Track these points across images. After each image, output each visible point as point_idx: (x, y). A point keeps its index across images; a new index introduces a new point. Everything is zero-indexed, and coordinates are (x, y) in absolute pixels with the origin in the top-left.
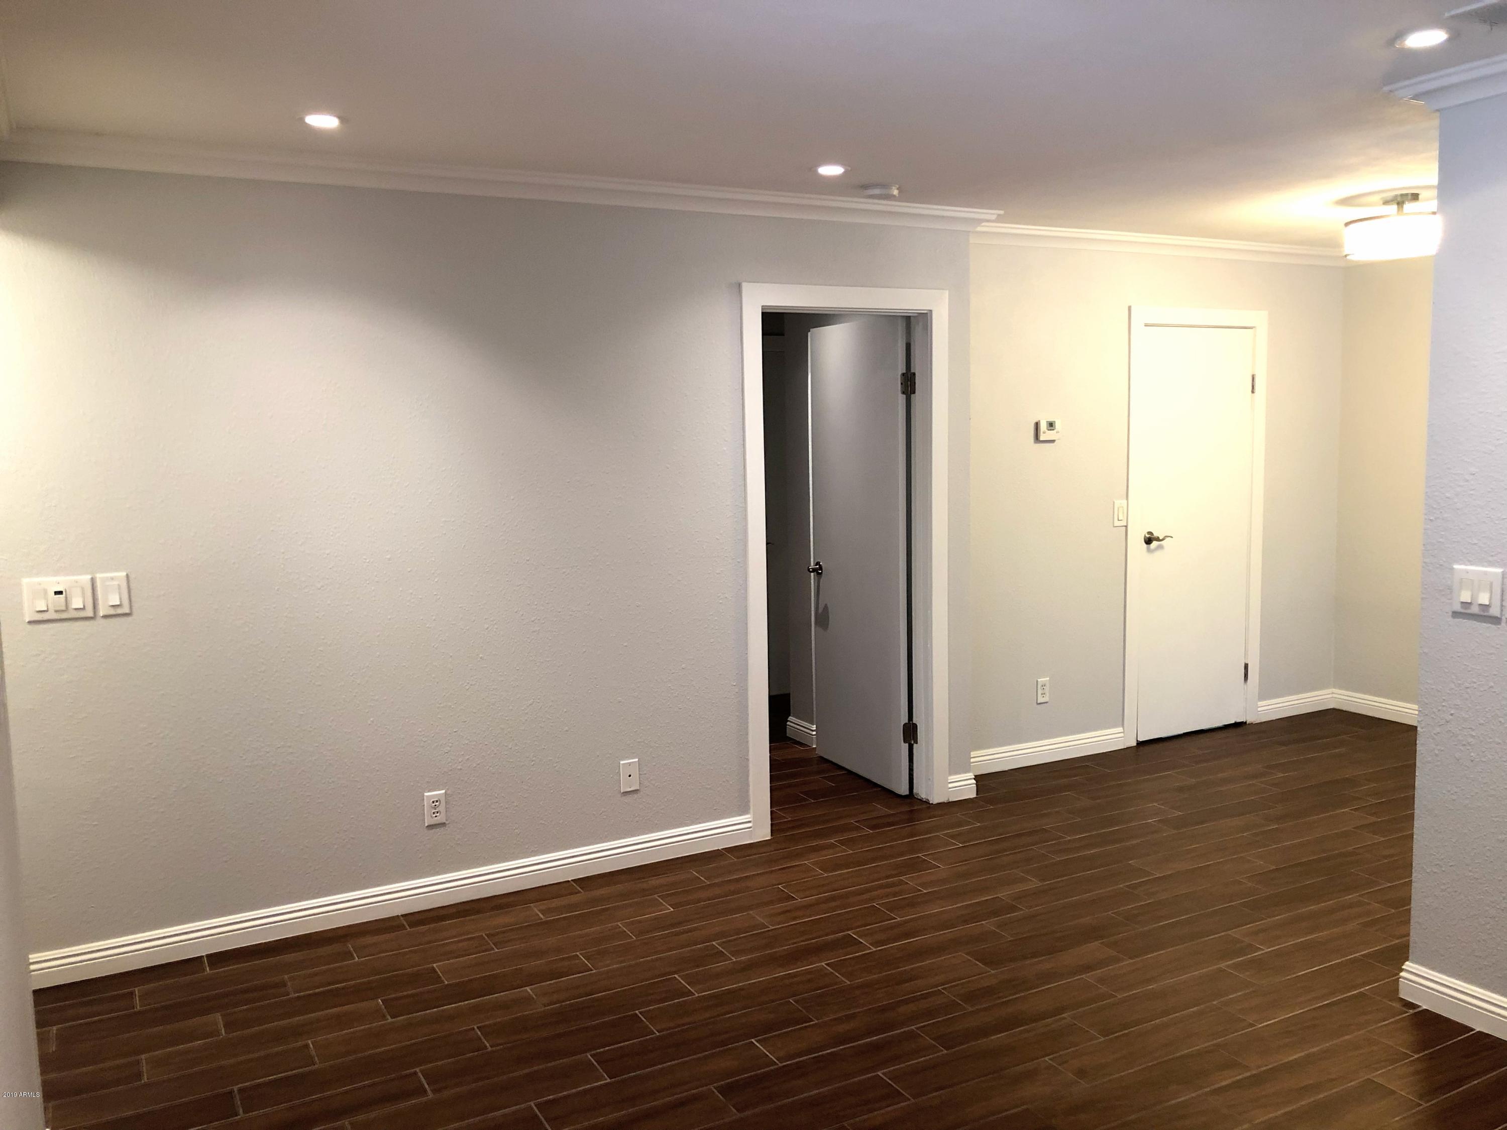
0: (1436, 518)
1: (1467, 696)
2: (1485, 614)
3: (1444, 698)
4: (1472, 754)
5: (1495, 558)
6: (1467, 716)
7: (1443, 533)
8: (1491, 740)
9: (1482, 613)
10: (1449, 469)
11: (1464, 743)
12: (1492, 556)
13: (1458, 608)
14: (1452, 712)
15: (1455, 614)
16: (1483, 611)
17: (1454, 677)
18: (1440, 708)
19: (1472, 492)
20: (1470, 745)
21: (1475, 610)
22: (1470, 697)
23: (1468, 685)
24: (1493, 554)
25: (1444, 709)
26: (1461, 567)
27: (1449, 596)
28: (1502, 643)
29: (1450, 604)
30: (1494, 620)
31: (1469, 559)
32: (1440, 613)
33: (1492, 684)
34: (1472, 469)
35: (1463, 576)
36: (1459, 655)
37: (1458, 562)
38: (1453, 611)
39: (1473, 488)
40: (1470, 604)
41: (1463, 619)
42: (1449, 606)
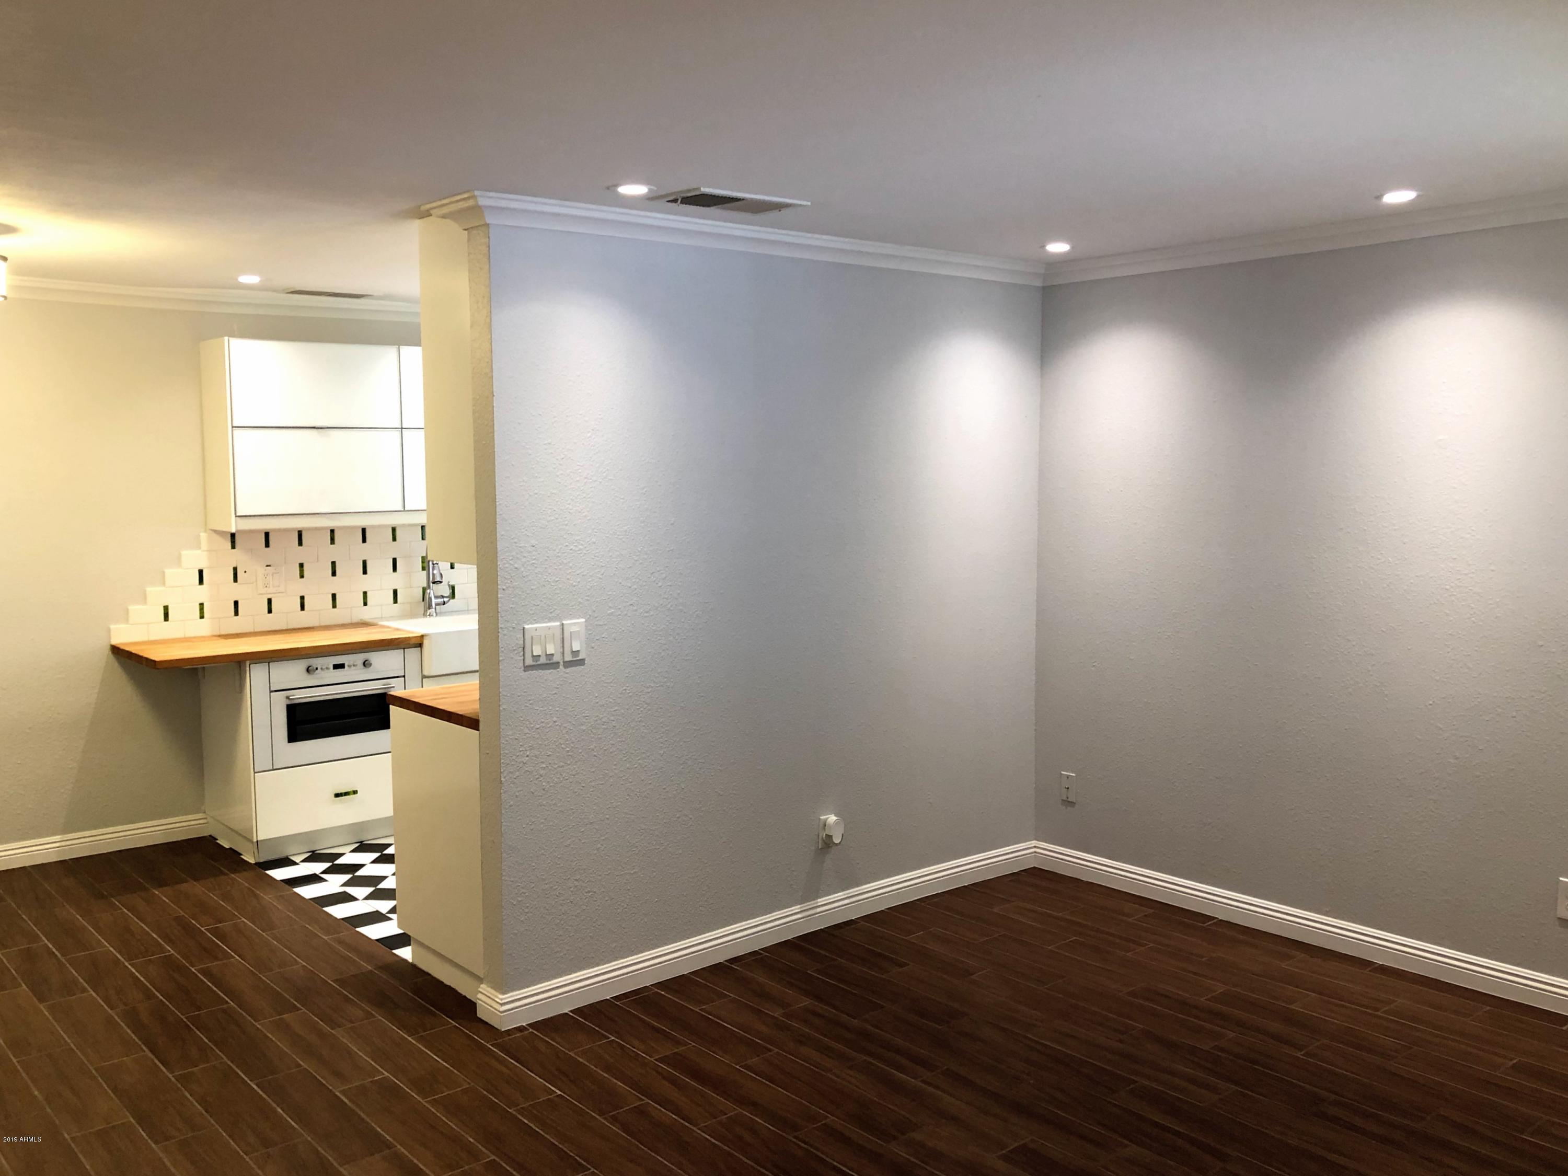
0: (507, 588)
1: (538, 736)
2: (551, 661)
3: (521, 744)
4: (544, 784)
5: (553, 614)
6: (539, 753)
7: (514, 599)
8: (556, 766)
9: (548, 662)
10: (516, 543)
11: (537, 776)
12: (551, 613)
13: (529, 661)
14: (528, 754)
15: (527, 668)
16: (550, 660)
17: (527, 723)
18: (518, 754)
19: (533, 562)
20: (542, 776)
21: (543, 660)
22: (540, 736)
23: (538, 726)
24: (551, 611)
25: (521, 753)
26: (530, 626)
27: (522, 653)
28: (561, 683)
29: (524, 660)
30: (555, 665)
31: (535, 618)
32: (515, 670)
33: (555, 719)
34: (533, 542)
35: (534, 634)
36: (531, 702)
37: (528, 622)
38: (526, 664)
39: (534, 558)
40: (539, 656)
41: (532, 670)
42: (522, 661)
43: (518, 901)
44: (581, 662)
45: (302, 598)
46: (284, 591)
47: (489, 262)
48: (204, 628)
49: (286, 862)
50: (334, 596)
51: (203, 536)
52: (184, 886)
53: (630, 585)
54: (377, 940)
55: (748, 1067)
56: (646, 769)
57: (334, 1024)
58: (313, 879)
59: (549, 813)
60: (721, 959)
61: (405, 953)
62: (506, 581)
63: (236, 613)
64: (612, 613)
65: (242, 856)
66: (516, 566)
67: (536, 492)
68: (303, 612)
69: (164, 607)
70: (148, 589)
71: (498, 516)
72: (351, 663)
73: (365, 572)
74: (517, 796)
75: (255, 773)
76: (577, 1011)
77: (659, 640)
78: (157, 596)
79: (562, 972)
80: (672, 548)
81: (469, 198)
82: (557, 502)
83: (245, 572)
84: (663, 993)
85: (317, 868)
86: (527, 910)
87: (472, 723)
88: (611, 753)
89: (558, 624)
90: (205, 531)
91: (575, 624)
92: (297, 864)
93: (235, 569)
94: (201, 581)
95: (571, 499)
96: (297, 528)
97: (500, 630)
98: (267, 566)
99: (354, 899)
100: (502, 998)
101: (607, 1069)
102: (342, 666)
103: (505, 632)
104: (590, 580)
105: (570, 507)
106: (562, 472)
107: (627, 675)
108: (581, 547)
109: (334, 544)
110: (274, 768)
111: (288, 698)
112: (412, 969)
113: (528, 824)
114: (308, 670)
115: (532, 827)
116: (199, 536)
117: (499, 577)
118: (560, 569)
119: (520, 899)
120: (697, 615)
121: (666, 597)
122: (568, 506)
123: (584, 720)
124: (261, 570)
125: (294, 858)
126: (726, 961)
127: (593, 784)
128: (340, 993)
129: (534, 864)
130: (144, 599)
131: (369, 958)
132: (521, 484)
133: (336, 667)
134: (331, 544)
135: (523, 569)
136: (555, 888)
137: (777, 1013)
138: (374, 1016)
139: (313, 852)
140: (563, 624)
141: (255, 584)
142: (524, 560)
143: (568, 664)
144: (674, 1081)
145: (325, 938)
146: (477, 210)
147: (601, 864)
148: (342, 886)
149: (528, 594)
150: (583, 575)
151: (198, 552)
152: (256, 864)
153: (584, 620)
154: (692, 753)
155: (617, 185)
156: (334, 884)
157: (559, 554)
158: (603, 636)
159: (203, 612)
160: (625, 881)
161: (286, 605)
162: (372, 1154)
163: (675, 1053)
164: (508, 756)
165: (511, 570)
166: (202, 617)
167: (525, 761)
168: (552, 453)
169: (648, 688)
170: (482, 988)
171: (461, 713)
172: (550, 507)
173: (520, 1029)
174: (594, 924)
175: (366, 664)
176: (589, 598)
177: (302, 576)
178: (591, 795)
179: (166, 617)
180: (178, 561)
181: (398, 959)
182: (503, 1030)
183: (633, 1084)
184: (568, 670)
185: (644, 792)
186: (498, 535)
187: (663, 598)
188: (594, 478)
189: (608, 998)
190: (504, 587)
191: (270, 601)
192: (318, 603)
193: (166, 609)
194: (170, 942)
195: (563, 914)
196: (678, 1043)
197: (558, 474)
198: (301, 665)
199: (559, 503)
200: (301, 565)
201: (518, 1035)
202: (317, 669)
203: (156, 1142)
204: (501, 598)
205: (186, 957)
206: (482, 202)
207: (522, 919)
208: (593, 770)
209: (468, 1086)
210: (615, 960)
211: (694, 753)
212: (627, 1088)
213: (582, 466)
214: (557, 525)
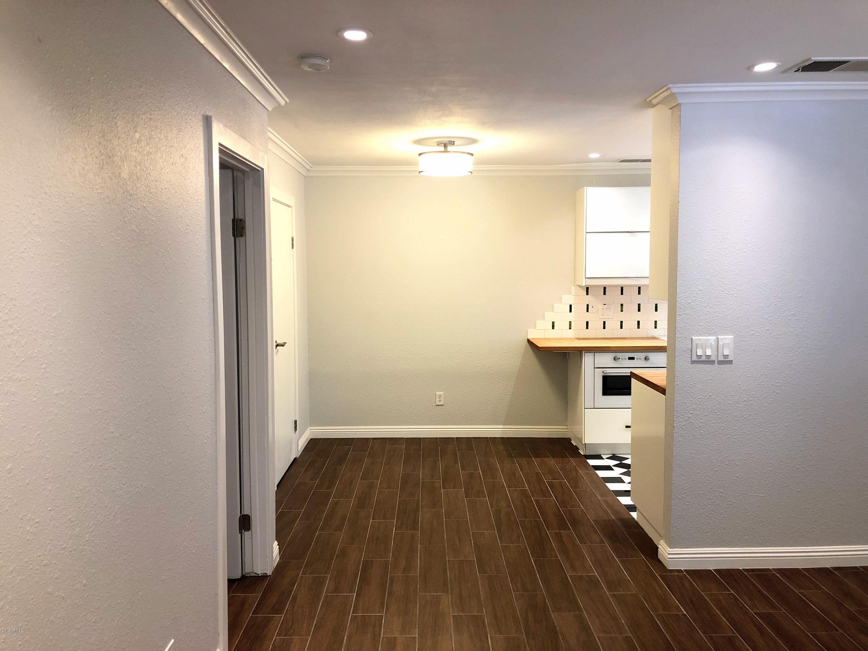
0: (682, 314)
1: (699, 403)
3: (687, 406)
4: (702, 431)
5: (712, 332)
6: (699, 413)
7: (686, 321)
8: (711, 422)
9: (707, 360)
10: (689, 288)
11: (698, 427)
13: (695, 358)
14: (692, 412)
15: (693, 362)
16: (708, 358)
17: (692, 394)
18: (685, 412)
19: (700, 300)
20: (701, 427)
21: (704, 358)
22: (700, 403)
23: (699, 397)
24: (710, 330)
25: (688, 411)
26: (696, 337)
27: (690, 353)
28: (716, 373)
29: (691, 357)
30: (712, 362)
31: (700, 333)
32: (685, 362)
33: (711, 394)
34: (700, 288)
35: (698, 342)
36: (695, 382)
37: (695, 335)
38: (692, 360)
39: (701, 297)
40: (701, 356)
41: (697, 364)
42: (690, 358)
43: (682, 497)
44: (730, 362)
45: (622, 322)
46: (612, 318)
47: (680, 126)
48: (571, 334)
49: (599, 457)
50: (639, 322)
51: (573, 288)
52: (547, 460)
53: (767, 317)
54: (624, 505)
55: (815, 636)
56: (774, 433)
57: (583, 541)
58: (608, 468)
59: (704, 449)
60: (828, 565)
61: (634, 515)
62: (681, 310)
63: (587, 328)
64: (753, 334)
65: (579, 451)
66: (689, 301)
67: (704, 258)
68: (621, 329)
69: (552, 322)
70: (546, 313)
71: (678, 272)
72: (638, 357)
73: (656, 310)
74: (684, 436)
75: (585, 408)
76: (717, 571)
77: (787, 353)
78: (550, 317)
79: (710, 545)
80: (800, 296)
81: (667, 89)
82: (718, 264)
83: (593, 307)
84: (778, 575)
85: (612, 463)
86: (687, 503)
87: (662, 390)
88: (749, 420)
89: (715, 338)
90: (574, 286)
91: (727, 339)
92: (603, 459)
93: (588, 305)
94: (571, 311)
95: (727, 263)
96: (620, 285)
97: (676, 338)
98: (604, 304)
99: (623, 482)
100: (669, 549)
101: (721, 609)
102: (633, 358)
103: (680, 340)
104: (738, 313)
105: (727, 268)
106: (722, 247)
107: (762, 373)
108: (733, 292)
109: (640, 294)
110: (595, 407)
111: (603, 372)
112: (635, 524)
113: (690, 453)
114: (614, 359)
115: (693, 456)
116: (571, 288)
117: (677, 307)
118: (718, 305)
119: (683, 496)
120: (818, 340)
121: (794, 326)
122: (725, 267)
123: (731, 398)
124: (601, 306)
125: (603, 456)
126: (831, 567)
127: (735, 437)
128: (593, 527)
129: (693, 478)
130: (543, 318)
131: (616, 512)
132: (694, 254)
133: (630, 358)
134: (639, 294)
135: (693, 304)
136: (706, 494)
137: (853, 609)
138: (605, 543)
139: (614, 454)
140: (718, 338)
141: (597, 313)
142: (694, 298)
143: (720, 363)
144: (760, 629)
145: (599, 498)
146: (673, 95)
147: (739, 486)
148: (621, 474)
149: (695, 318)
150: (734, 310)
151: (571, 296)
152: (584, 455)
153: (733, 337)
154: (810, 429)
155: (753, 66)
156: (617, 472)
157: (718, 296)
158: (746, 347)
159: (571, 326)
160: (756, 500)
161: (613, 325)
162: (570, 611)
163: (769, 613)
164: (678, 412)
165: (685, 303)
166: (570, 328)
167: (689, 417)
168: (716, 235)
169: (777, 383)
170: (661, 542)
171: (659, 385)
172: (713, 267)
173: (679, 571)
174: (733, 522)
175: (646, 359)
176: (737, 324)
177: (622, 311)
178: (733, 443)
179: (553, 327)
180: (560, 300)
181: (630, 517)
182: (669, 569)
183: (732, 621)
184: (720, 366)
185: (772, 448)
186: (678, 283)
187: (792, 327)
188: (744, 250)
189: (741, 568)
190: (680, 314)
191: (604, 323)
192: (630, 325)
193: (553, 323)
194: (529, 484)
195: (712, 511)
196: (774, 607)
197: (719, 247)
198: (611, 356)
199: (719, 265)
200: (622, 305)
201: (676, 574)
202: (619, 359)
203: (479, 573)
204: (679, 320)
205: (532, 493)
206: (674, 90)
207: (684, 508)
208: (736, 428)
209: (635, 593)
210: (747, 547)
211: (812, 429)
212: (728, 624)
213: (736, 243)
214: (717, 278)
